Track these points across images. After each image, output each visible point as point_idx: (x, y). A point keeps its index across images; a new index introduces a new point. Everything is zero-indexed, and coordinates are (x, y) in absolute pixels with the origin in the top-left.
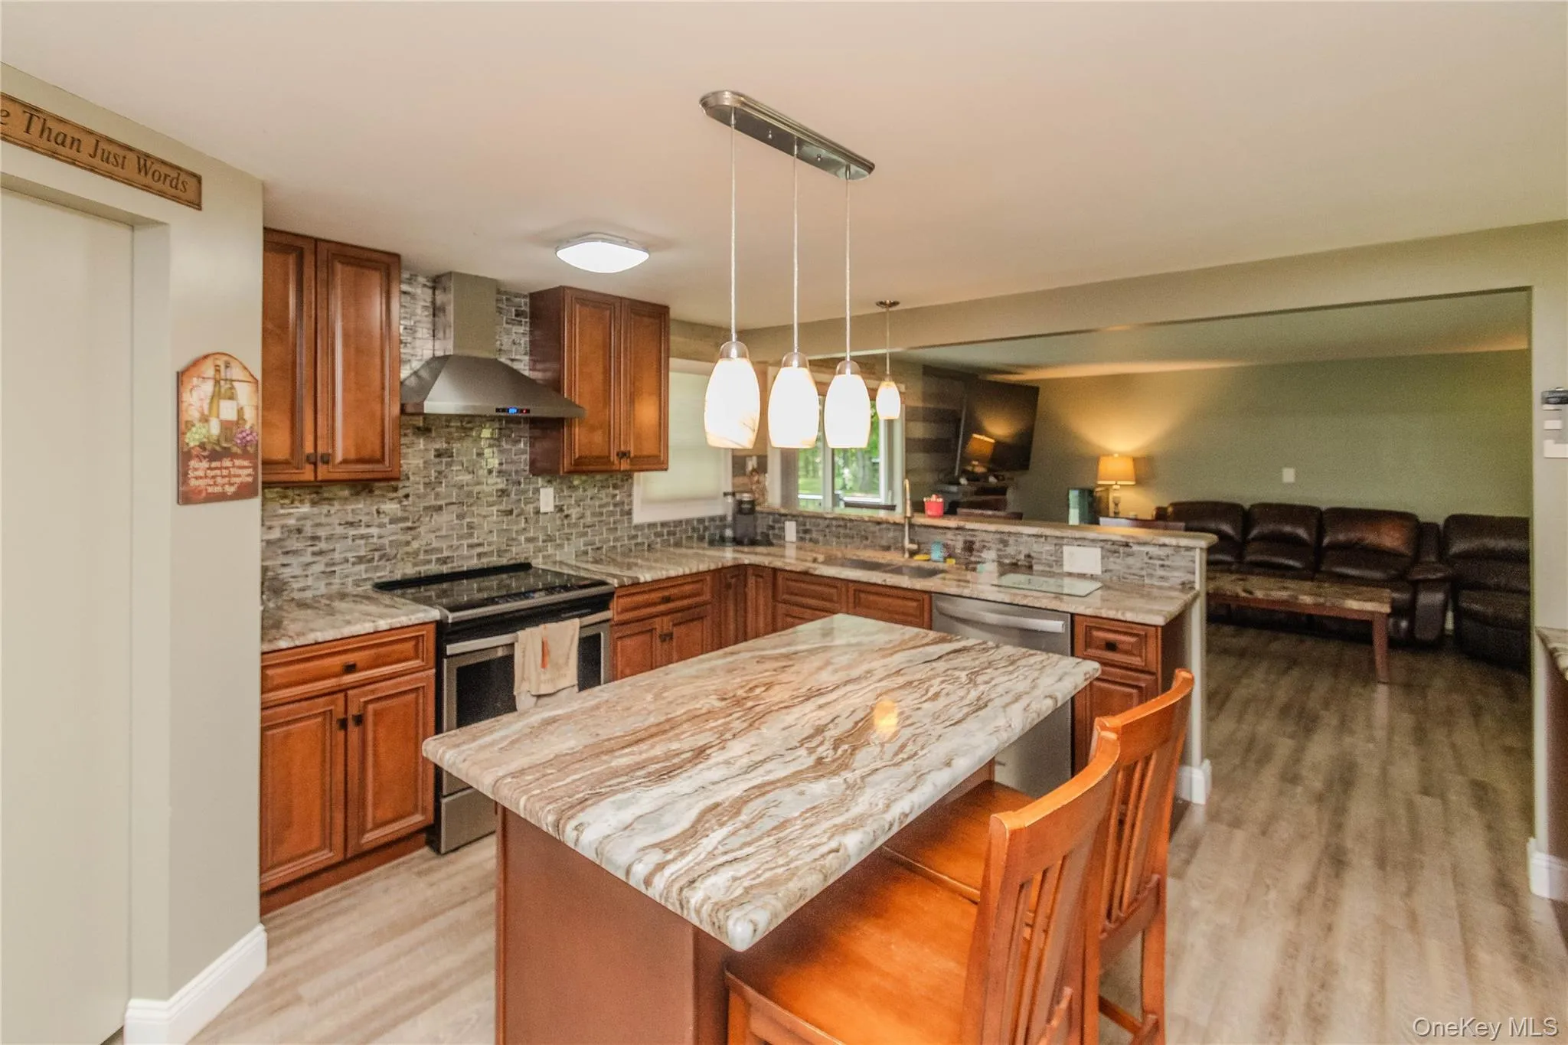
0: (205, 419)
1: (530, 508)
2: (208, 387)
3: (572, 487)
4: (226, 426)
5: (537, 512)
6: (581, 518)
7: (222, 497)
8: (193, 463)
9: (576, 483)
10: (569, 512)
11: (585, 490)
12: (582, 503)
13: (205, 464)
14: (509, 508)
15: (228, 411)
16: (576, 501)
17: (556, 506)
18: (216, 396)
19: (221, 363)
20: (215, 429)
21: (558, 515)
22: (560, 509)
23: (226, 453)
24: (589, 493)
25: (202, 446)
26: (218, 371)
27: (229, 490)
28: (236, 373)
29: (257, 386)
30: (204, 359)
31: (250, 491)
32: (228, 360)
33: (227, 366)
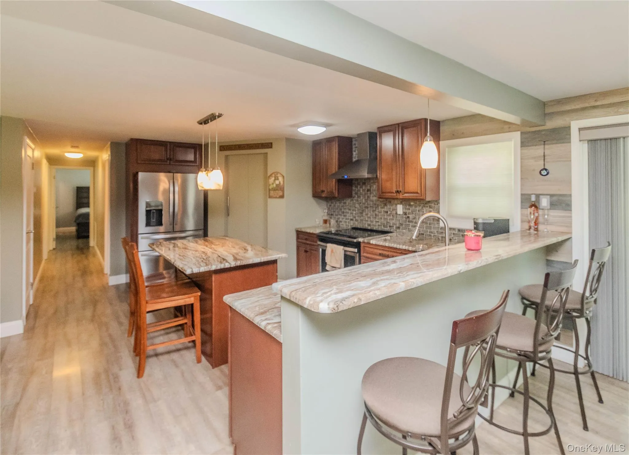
0: (273, 184)
1: (394, 212)
2: (273, 178)
3: (410, 205)
4: (277, 185)
5: (396, 214)
6: (414, 219)
7: (276, 198)
8: (271, 191)
9: (412, 203)
10: (409, 216)
11: (416, 207)
12: (414, 213)
13: (273, 192)
14: (387, 211)
15: (277, 182)
16: (411, 211)
17: (404, 212)
18: (275, 180)
19: (276, 174)
20: (275, 185)
21: (404, 216)
22: (405, 214)
23: (277, 190)
24: (417, 209)
25: (272, 188)
26: (275, 175)
27: (278, 196)
28: (279, 175)
29: (283, 177)
30: (273, 173)
31: (282, 197)
32: (277, 173)
33: (277, 174)
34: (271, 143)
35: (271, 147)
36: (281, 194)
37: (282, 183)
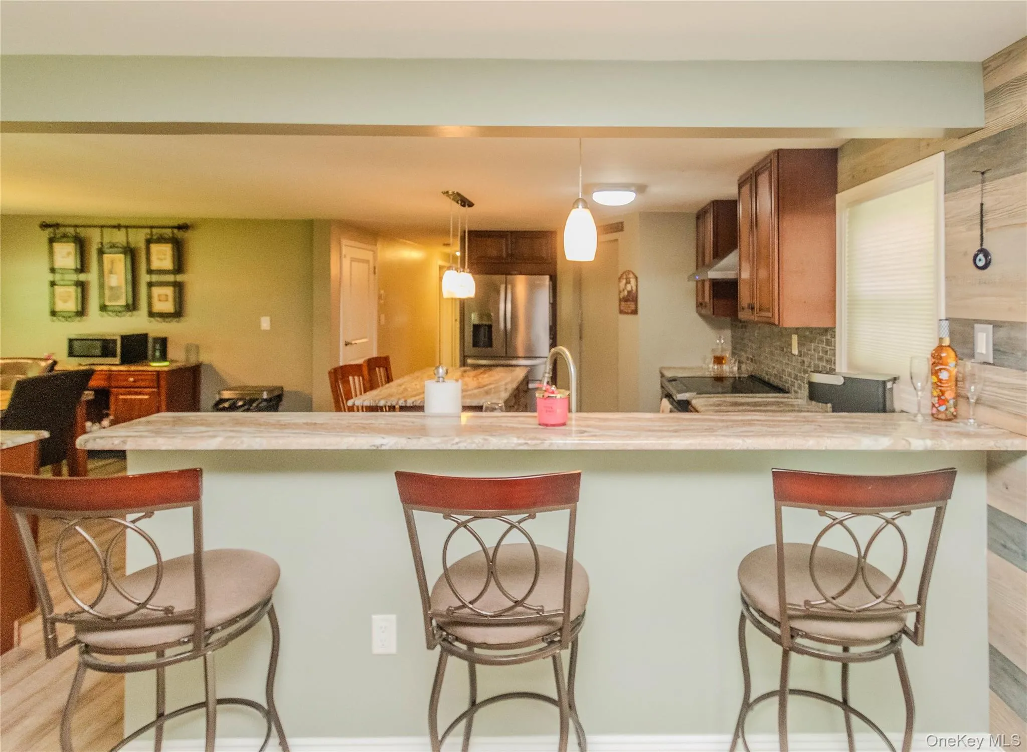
0: (624, 290)
1: (789, 350)
2: (624, 281)
3: (805, 337)
4: (629, 292)
5: (792, 353)
6: (809, 366)
7: (628, 313)
9: (807, 333)
10: (804, 359)
11: (811, 342)
12: (810, 353)
14: (783, 346)
15: (629, 287)
16: (807, 349)
17: (799, 351)
20: (626, 293)
21: (800, 359)
22: (800, 354)
24: (813, 345)
27: (630, 311)
28: (631, 276)
29: (636, 278)
30: (624, 273)
31: (635, 312)
32: (629, 272)
33: (629, 274)
34: (622, 223)
35: (622, 230)
36: (633, 307)
37: (634, 288)
